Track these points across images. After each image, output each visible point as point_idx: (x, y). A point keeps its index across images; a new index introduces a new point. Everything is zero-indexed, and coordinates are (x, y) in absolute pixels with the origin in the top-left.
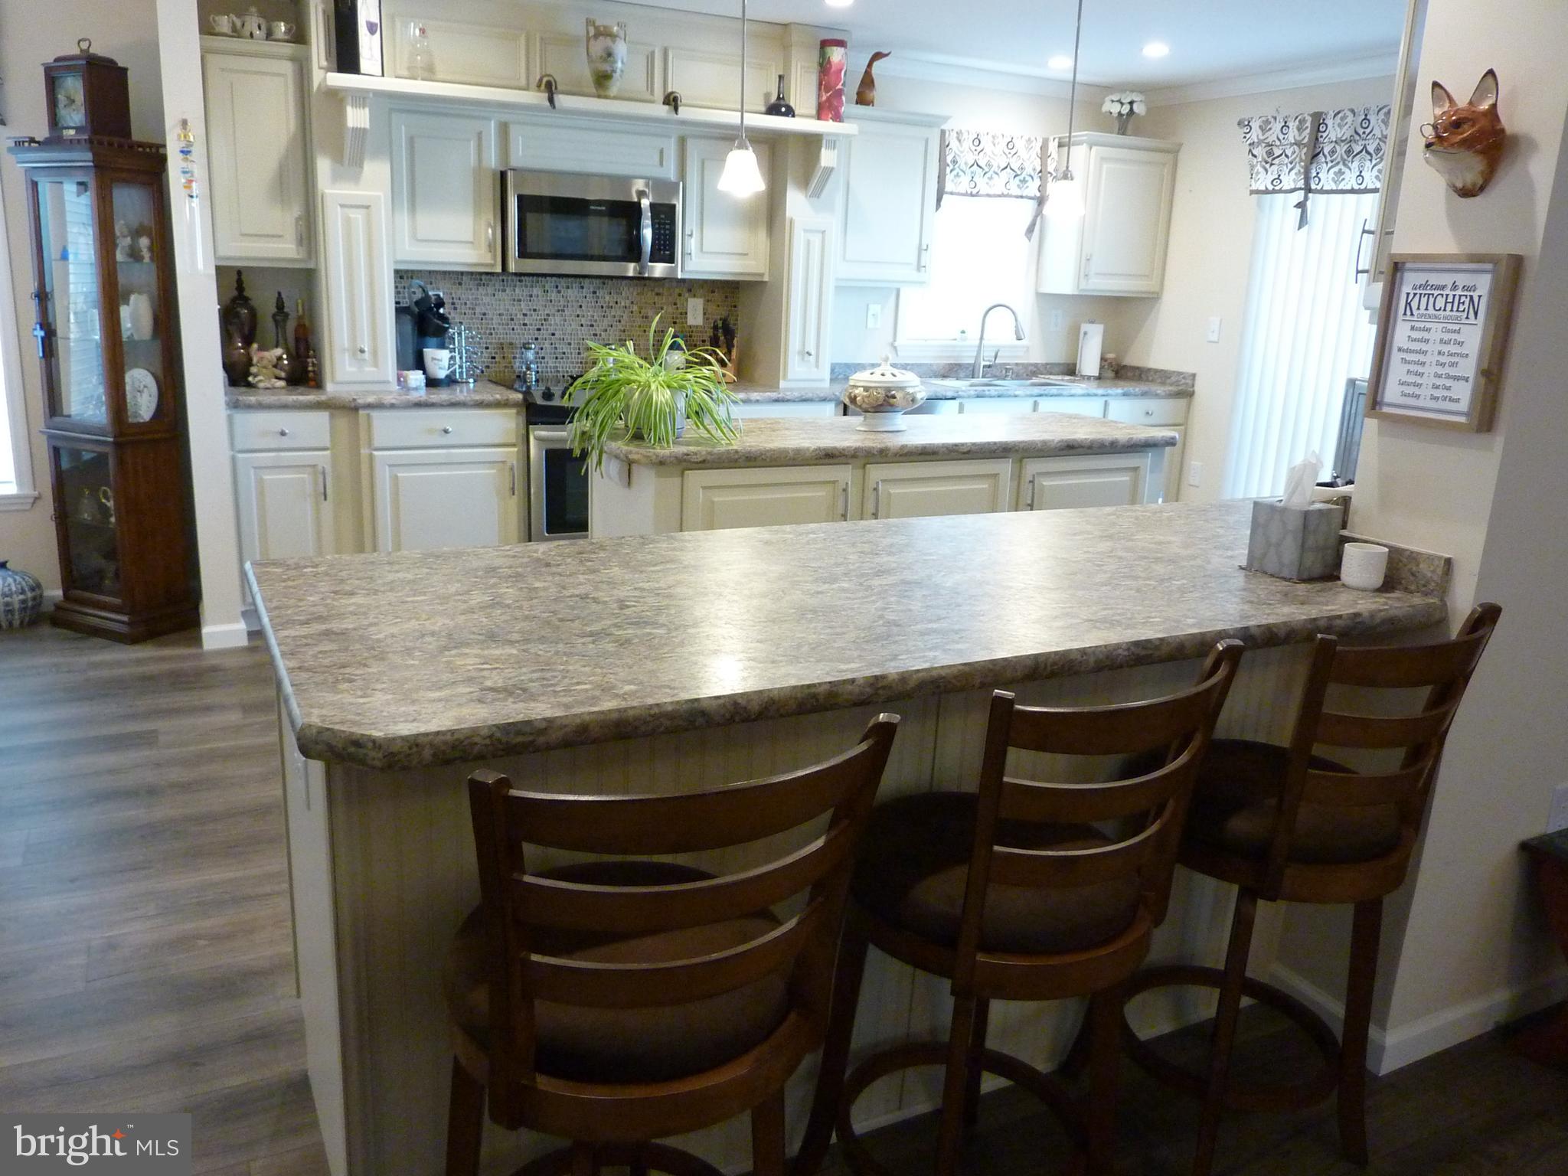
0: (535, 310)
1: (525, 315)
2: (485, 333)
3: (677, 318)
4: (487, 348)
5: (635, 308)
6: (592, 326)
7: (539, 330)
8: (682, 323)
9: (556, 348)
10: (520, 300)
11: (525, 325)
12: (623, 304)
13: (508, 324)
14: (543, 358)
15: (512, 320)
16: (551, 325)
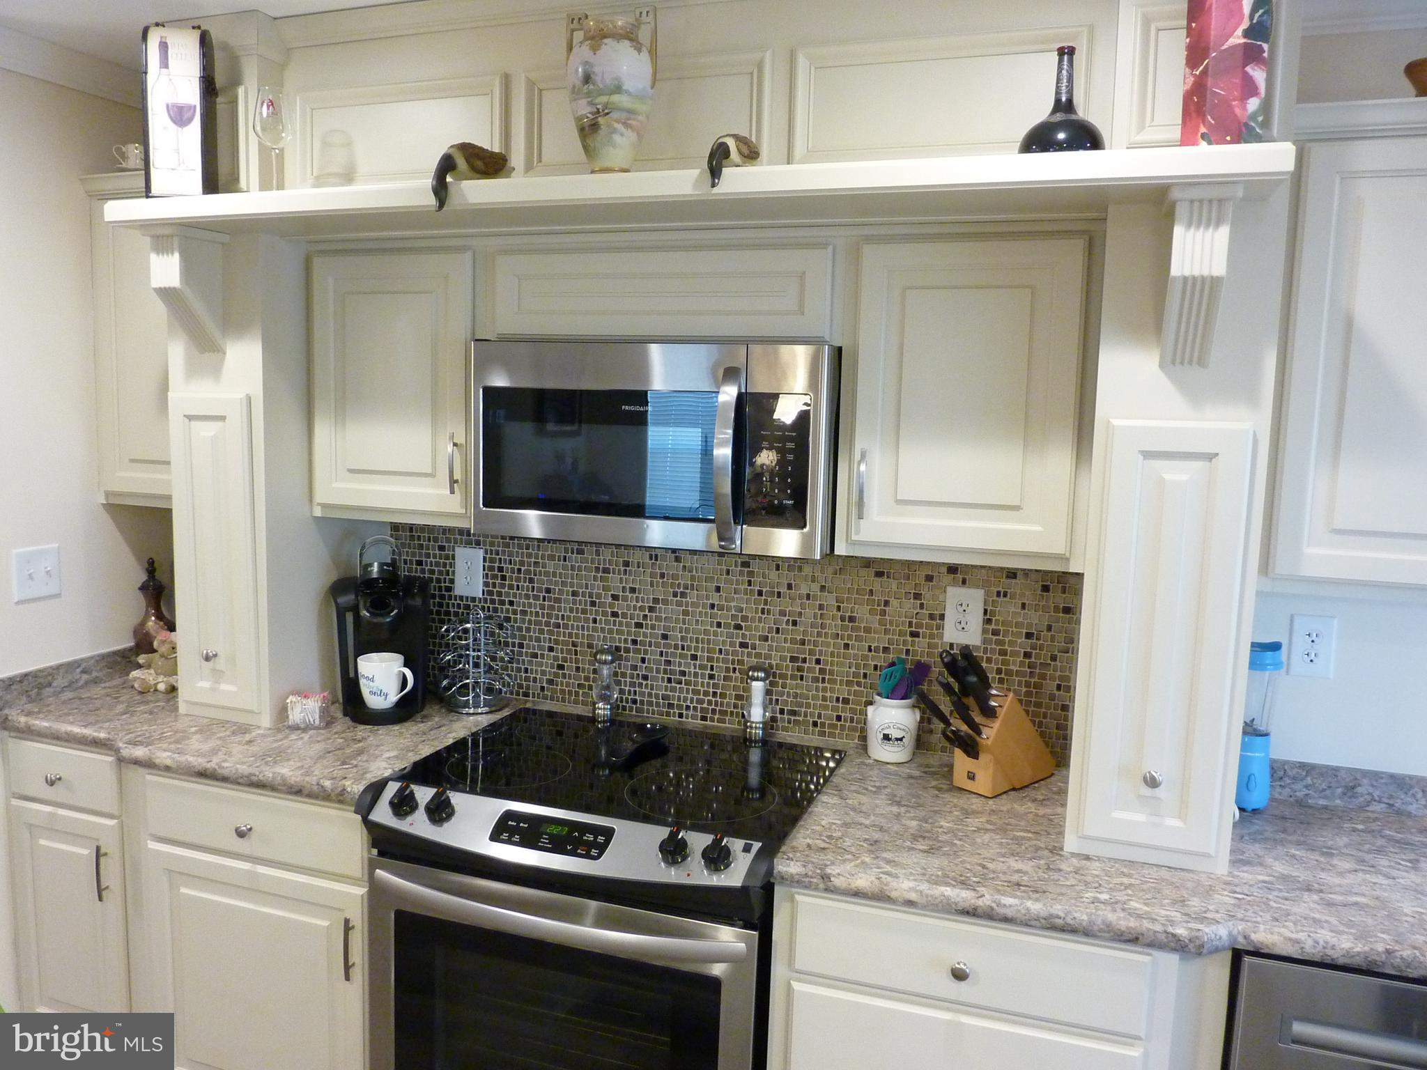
0: (633, 590)
1: (615, 597)
2: (548, 624)
3: (919, 625)
4: (551, 649)
5: (829, 599)
6: (738, 627)
7: (639, 625)
8: (932, 636)
9: (668, 663)
10: (606, 571)
11: (615, 614)
12: (804, 591)
13: (584, 612)
14: (645, 678)
15: (593, 604)
16: (658, 619)
